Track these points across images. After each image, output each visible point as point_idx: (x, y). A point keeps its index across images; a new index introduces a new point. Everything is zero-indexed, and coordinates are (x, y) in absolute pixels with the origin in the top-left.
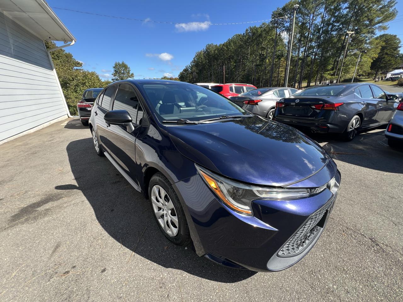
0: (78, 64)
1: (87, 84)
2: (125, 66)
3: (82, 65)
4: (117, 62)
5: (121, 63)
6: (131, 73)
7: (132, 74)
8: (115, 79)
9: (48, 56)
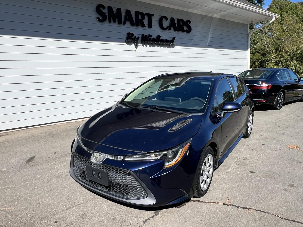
9: (248, 38)
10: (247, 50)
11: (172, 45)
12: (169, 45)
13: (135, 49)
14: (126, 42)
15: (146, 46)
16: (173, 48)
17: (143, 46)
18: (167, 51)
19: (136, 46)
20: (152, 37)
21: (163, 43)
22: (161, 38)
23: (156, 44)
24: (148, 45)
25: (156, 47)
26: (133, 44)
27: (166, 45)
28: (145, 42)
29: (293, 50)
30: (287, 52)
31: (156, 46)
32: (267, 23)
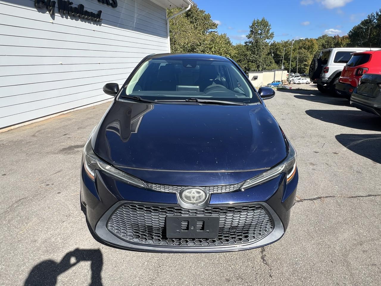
0: (215, 26)
1: (213, 50)
2: (264, 24)
3: (217, 27)
4: (256, 20)
5: (260, 20)
6: (271, 32)
7: (272, 34)
8: (248, 42)
9: (167, 24)
10: (167, 38)
11: (99, 21)
12: (96, 21)
13: (51, 20)
14: (35, 7)
15: (67, 18)
16: (100, 25)
17: (63, 17)
18: (95, 30)
19: (53, 16)
20: (73, 6)
21: (88, 17)
22: (85, 9)
23: (79, 16)
24: (69, 17)
25: (79, 22)
26: (48, 12)
27: (92, 20)
28: (65, 12)
29: (185, 43)
30: (179, 45)
31: (80, 20)
32: (184, 10)
